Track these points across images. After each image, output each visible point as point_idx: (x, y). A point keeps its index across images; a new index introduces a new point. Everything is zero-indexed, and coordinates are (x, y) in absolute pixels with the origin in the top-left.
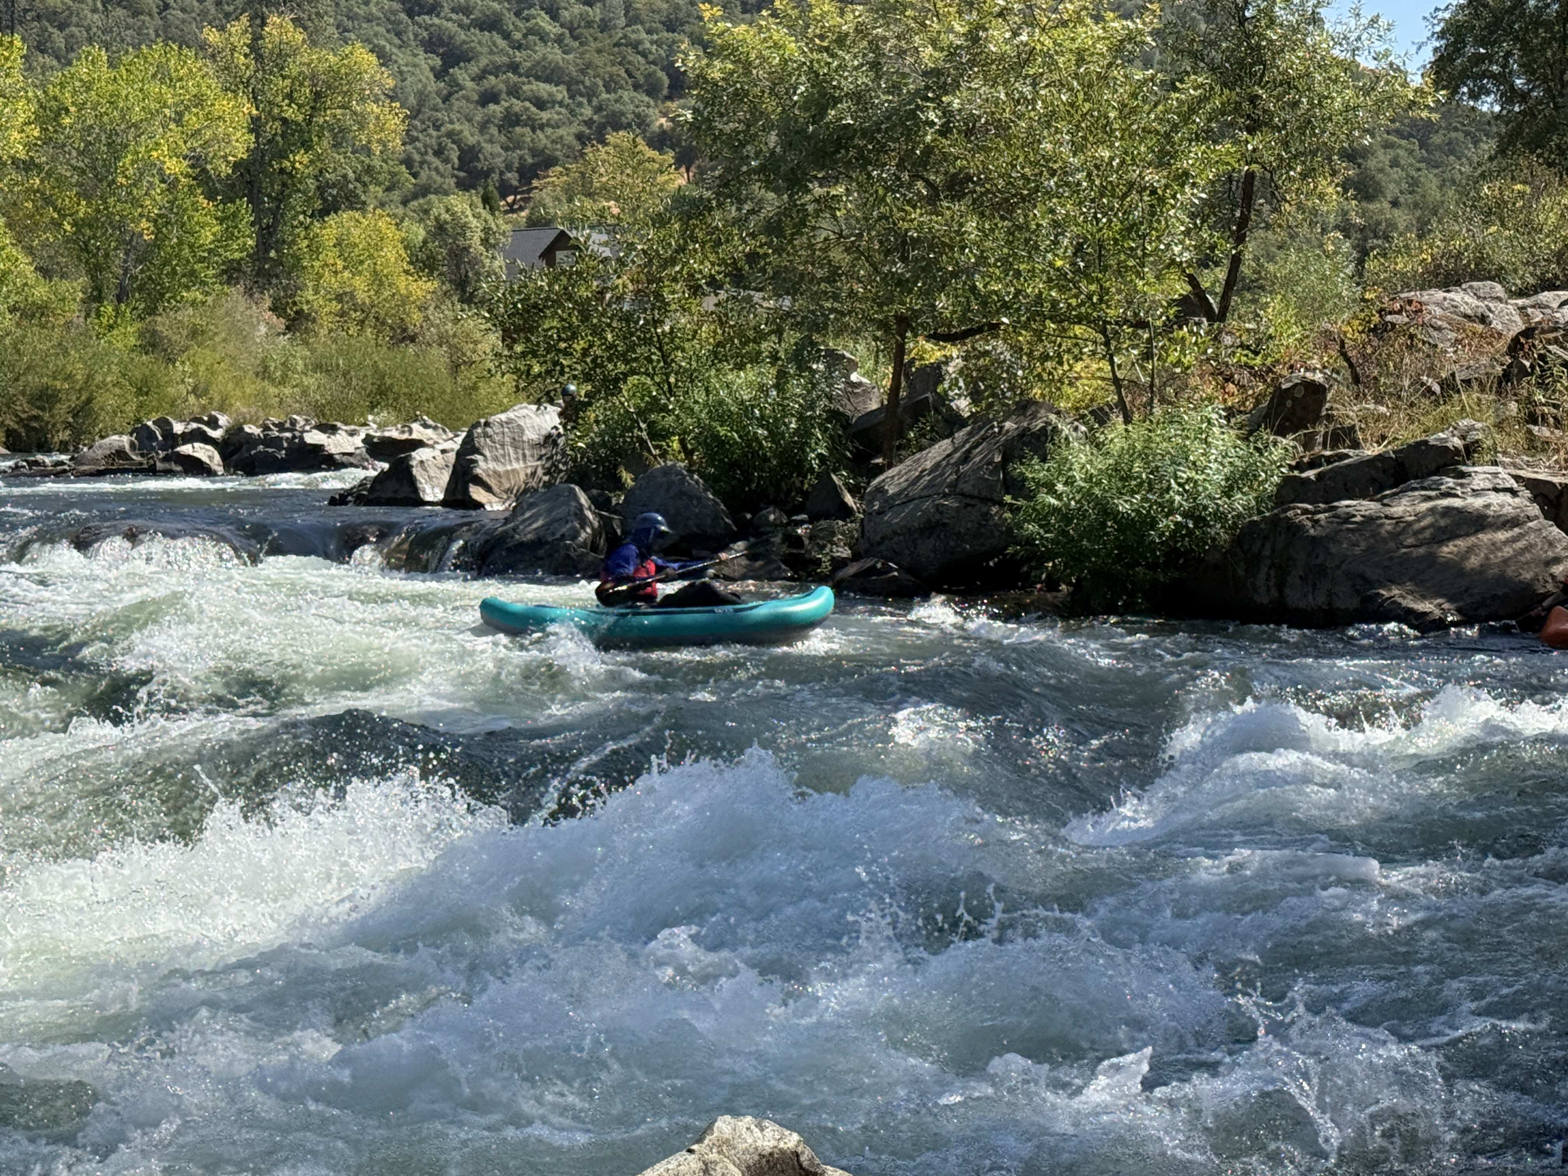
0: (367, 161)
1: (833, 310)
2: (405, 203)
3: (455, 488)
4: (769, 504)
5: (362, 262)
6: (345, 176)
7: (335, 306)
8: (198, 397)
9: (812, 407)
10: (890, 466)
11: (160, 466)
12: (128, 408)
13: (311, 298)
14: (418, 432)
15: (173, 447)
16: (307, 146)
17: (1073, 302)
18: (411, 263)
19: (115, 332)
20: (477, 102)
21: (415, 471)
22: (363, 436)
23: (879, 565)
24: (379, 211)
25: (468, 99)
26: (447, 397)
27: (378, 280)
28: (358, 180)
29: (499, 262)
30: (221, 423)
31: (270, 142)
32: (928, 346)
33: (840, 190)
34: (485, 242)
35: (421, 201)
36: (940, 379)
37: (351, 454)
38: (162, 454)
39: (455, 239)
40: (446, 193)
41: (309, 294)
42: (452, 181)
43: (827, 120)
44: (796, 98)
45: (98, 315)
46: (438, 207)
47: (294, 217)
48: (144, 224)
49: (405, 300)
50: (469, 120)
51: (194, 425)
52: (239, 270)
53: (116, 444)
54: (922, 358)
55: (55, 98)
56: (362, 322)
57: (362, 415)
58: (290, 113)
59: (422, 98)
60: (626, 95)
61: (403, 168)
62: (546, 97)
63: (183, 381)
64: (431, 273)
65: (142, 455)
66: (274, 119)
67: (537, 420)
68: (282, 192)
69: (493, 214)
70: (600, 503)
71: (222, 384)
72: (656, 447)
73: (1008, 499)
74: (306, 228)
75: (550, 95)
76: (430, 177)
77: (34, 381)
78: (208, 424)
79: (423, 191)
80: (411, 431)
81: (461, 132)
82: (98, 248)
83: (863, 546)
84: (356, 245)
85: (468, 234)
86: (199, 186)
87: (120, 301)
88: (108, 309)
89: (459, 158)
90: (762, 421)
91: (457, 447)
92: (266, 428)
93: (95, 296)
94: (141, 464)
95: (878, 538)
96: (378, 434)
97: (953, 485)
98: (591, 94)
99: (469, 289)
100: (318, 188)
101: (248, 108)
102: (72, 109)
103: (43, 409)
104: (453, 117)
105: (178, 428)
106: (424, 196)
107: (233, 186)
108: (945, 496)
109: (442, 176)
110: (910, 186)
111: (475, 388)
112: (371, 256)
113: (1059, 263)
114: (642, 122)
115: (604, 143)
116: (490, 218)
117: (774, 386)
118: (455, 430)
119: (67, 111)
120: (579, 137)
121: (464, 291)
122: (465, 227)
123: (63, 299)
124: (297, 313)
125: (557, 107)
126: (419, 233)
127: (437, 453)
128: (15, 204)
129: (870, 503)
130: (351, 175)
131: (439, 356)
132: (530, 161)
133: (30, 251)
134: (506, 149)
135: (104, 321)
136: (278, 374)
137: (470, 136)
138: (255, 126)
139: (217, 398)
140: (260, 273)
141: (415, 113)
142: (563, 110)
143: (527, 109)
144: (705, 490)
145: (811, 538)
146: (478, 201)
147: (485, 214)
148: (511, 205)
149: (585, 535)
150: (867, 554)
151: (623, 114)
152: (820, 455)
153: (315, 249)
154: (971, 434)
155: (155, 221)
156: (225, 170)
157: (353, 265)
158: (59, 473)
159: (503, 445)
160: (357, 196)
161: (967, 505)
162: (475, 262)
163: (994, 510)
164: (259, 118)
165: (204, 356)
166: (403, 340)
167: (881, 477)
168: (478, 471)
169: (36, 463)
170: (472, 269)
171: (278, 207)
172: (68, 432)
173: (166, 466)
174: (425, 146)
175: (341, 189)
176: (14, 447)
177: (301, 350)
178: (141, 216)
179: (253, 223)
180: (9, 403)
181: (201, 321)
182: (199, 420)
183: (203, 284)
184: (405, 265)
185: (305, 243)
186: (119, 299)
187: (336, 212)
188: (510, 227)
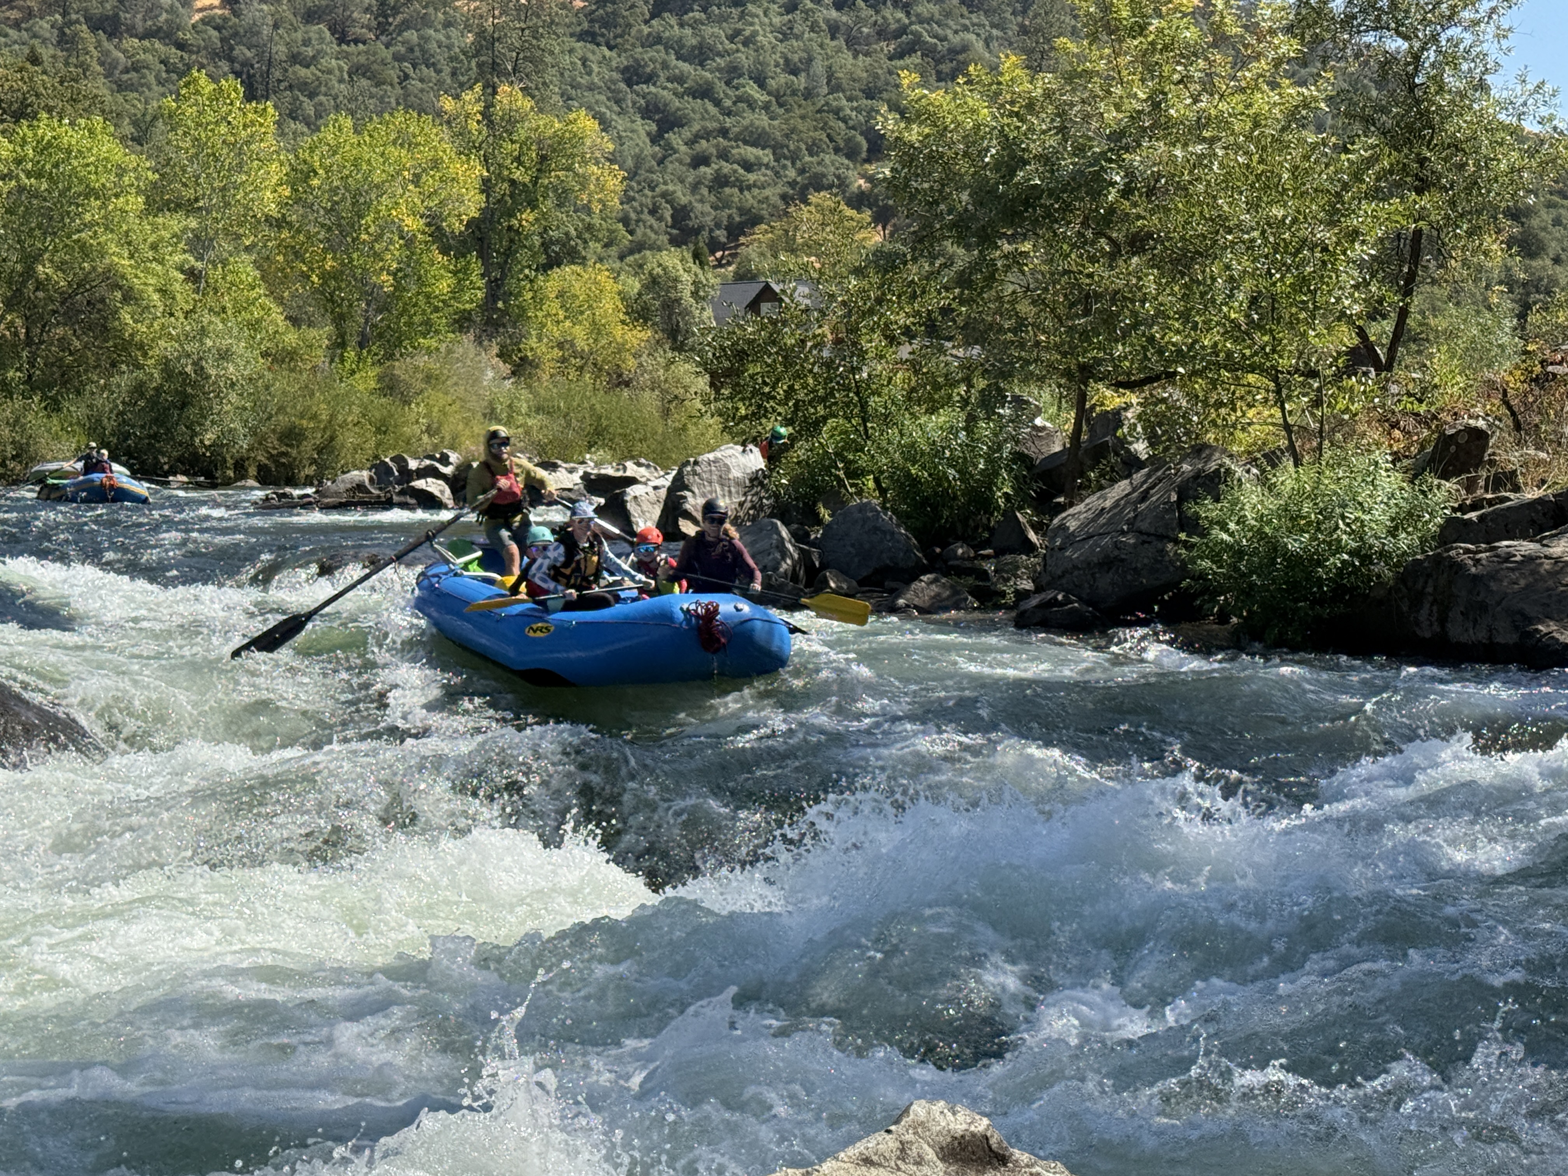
0: (588, 219)
1: (1020, 358)
2: (622, 258)
3: (667, 522)
4: (958, 539)
5: (582, 313)
6: (567, 234)
7: (557, 353)
8: (430, 436)
9: (1000, 449)
10: (1071, 505)
11: (396, 499)
12: (367, 446)
13: (534, 345)
14: (632, 469)
15: (409, 482)
16: (533, 205)
17: (1247, 352)
18: (627, 313)
19: (357, 376)
20: (689, 165)
21: (629, 506)
22: (581, 473)
23: (1060, 597)
24: (598, 266)
25: (681, 162)
26: (659, 438)
27: (597, 329)
28: (579, 237)
29: (709, 312)
30: (451, 460)
31: (499, 201)
32: (1108, 393)
33: (1027, 247)
34: (695, 294)
35: (637, 256)
36: (1119, 424)
37: (570, 490)
38: (398, 488)
39: (668, 291)
40: (660, 249)
41: (533, 342)
42: (665, 238)
43: (1015, 180)
44: (987, 160)
45: (342, 361)
46: (652, 262)
47: (521, 271)
48: (384, 277)
49: (621, 349)
50: (682, 182)
51: (428, 462)
52: (469, 320)
53: (357, 479)
54: (1103, 404)
55: (305, 161)
56: (581, 369)
57: (581, 453)
58: (518, 175)
59: (639, 160)
60: (828, 159)
61: (620, 225)
62: (752, 159)
63: (417, 422)
64: (646, 322)
65: (380, 489)
66: (503, 180)
67: (743, 460)
68: (510, 248)
69: (702, 269)
70: (800, 537)
71: (453, 424)
72: (852, 485)
73: (1183, 536)
74: (531, 281)
75: (757, 158)
76: (645, 234)
77: (283, 420)
78: (440, 461)
79: (638, 247)
80: (625, 469)
81: (674, 192)
82: (343, 299)
83: (1045, 579)
84: (576, 296)
85: (680, 286)
86: (434, 242)
87: (361, 348)
88: (351, 354)
89: (672, 216)
90: (952, 462)
91: (668, 484)
93: (339, 344)
94: (379, 497)
95: (1059, 572)
96: (595, 471)
97: (1131, 523)
98: (794, 158)
99: (680, 338)
100: (543, 244)
101: (479, 171)
102: (321, 172)
103: (291, 446)
104: (667, 177)
105: (413, 464)
106: (639, 252)
107: (464, 242)
108: (1123, 533)
109: (656, 233)
110: (1093, 243)
111: (684, 428)
112: (590, 307)
113: (1233, 316)
114: (842, 184)
115: (807, 203)
116: (699, 271)
117: (963, 429)
118: (666, 469)
119: (316, 173)
120: (784, 197)
121: (675, 340)
122: (676, 280)
123: (311, 346)
124: (521, 359)
125: (763, 169)
126: (634, 285)
127: (650, 490)
128: (268, 258)
129: (1052, 539)
130: (573, 233)
131: (650, 401)
132: (737, 219)
133: (280, 300)
134: (715, 208)
135: (347, 365)
136: (504, 415)
137: (683, 197)
138: (486, 186)
139: (448, 437)
140: (489, 322)
141: (632, 175)
142: (769, 172)
143: (735, 171)
144: (898, 526)
145: (996, 571)
146: (688, 256)
147: (695, 268)
148: (719, 260)
149: (786, 565)
150: (1050, 586)
151: (824, 175)
152: (1006, 494)
153: (539, 301)
154: (1149, 476)
155: (395, 274)
156: (458, 227)
157: (573, 314)
158: (306, 504)
159: (710, 483)
160: (579, 252)
161: (1144, 542)
162: (687, 312)
163: (1170, 546)
164: (489, 180)
165: (437, 398)
166: (619, 384)
167: (1064, 515)
168: (687, 506)
169: (284, 495)
170: (683, 319)
171: (506, 262)
172: (314, 467)
173: (402, 499)
174: (641, 205)
175: (564, 245)
176: (265, 478)
177: (525, 394)
178: (382, 269)
179: (483, 276)
180: (261, 440)
181: (434, 366)
182: (431, 457)
183: (437, 332)
184: (621, 316)
185: (530, 294)
186: (361, 345)
187: (559, 266)
188: (718, 280)
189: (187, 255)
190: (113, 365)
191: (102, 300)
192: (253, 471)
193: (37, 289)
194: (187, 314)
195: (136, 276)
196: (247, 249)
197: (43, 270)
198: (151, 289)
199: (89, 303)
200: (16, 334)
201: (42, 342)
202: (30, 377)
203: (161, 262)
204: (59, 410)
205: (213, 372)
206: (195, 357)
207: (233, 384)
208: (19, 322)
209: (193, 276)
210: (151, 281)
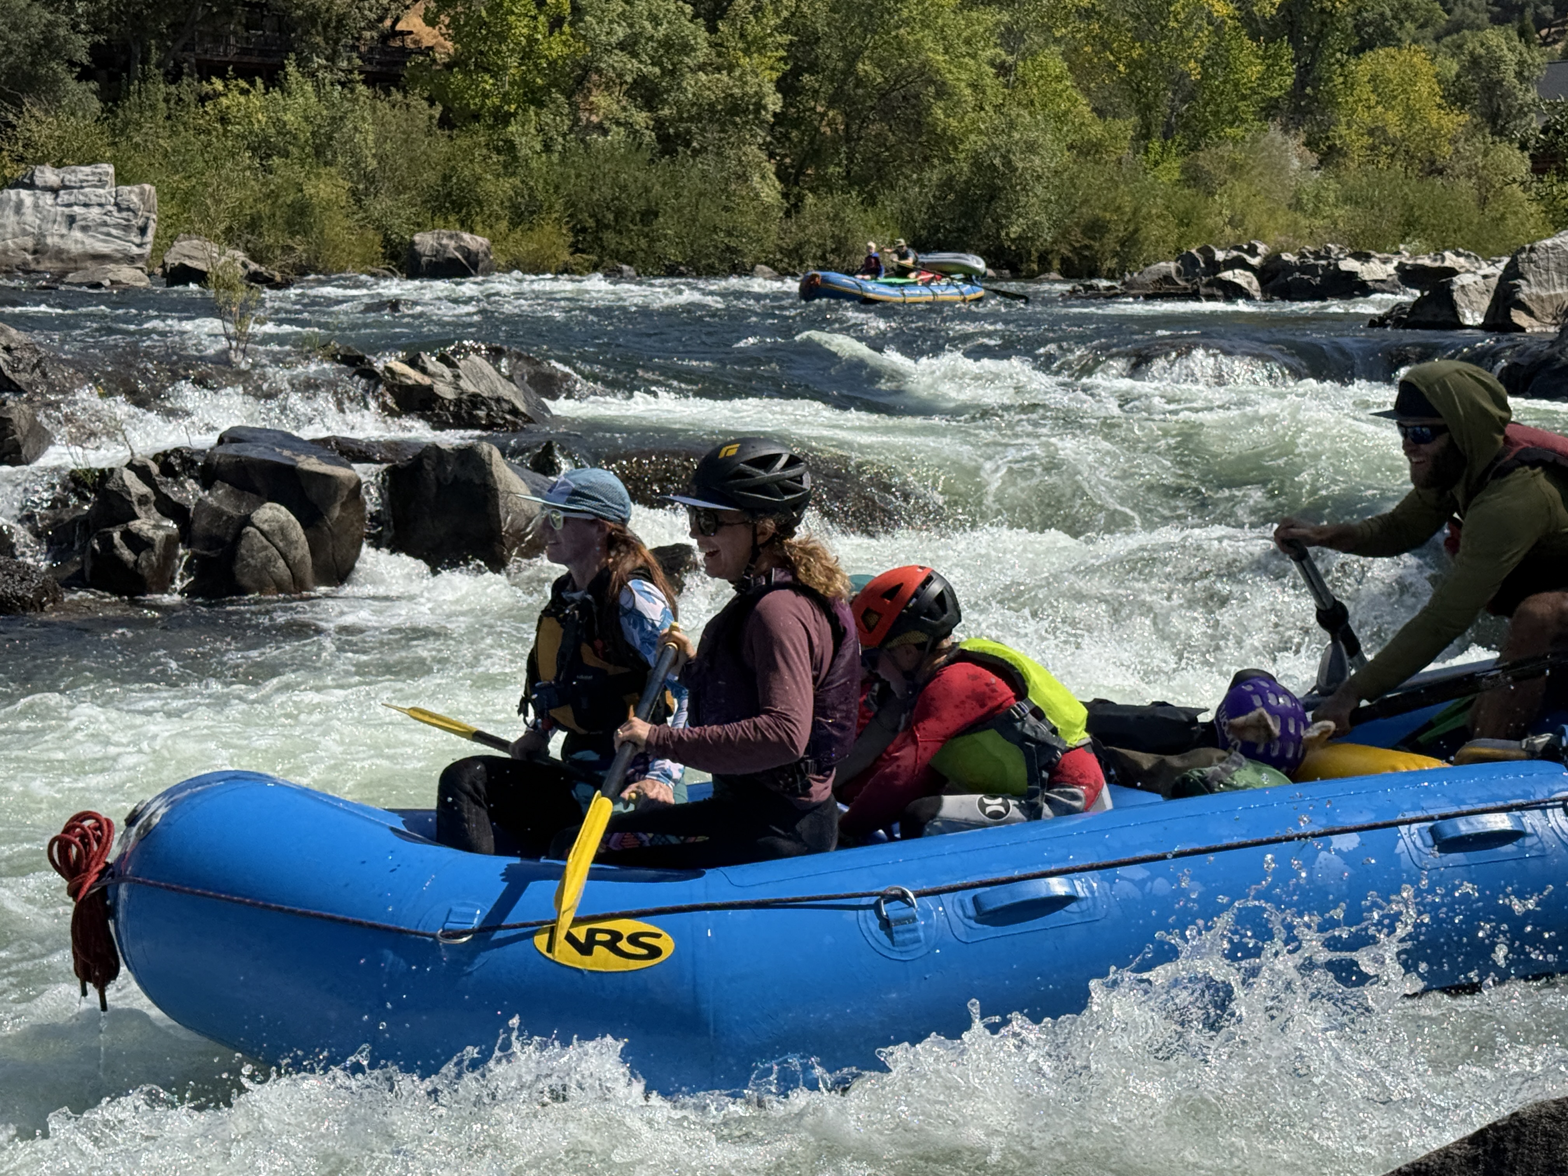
2: (1438, 39)
3: (1496, 313)
5: (1395, 97)
6: (1382, 15)
7: (1367, 140)
8: (1235, 228)
11: (1203, 290)
12: (1170, 238)
13: (1344, 133)
14: (1450, 260)
15: (1215, 274)
18: (1442, 97)
19: (1161, 167)
21: (1455, 296)
22: (1395, 263)
24: (1413, 47)
26: (1474, 228)
27: (1411, 115)
28: (1394, 18)
29: (1533, 94)
30: (1259, 251)
34: (1519, 75)
35: (1455, 36)
37: (1383, 281)
38: (1205, 280)
39: (1489, 73)
40: (1480, 28)
41: (1342, 130)
42: (1486, 17)
45: (1147, 151)
46: (1472, 43)
47: (1333, 55)
48: (1192, 64)
49: (1436, 134)
51: (1235, 253)
52: (1276, 107)
53: (1164, 271)
56: (1392, 156)
57: (1395, 243)
61: (1437, 4)
63: (1220, 213)
64: (1462, 107)
65: (1187, 281)
68: (1321, 31)
69: (1528, 47)
71: (1257, 216)
74: (1342, 66)
76: (1463, 13)
77: (1087, 213)
78: (1247, 252)
79: (1456, 27)
80: (1443, 259)
82: (1149, 89)
84: (1391, 81)
85: (1503, 67)
86: (1243, 28)
87: (1166, 138)
88: (1156, 145)
91: (1499, 273)
92: (1303, 256)
93: (1144, 135)
94: (1186, 288)
96: (1410, 262)
99: (1500, 122)
100: (1355, 26)
103: (1094, 239)
105: (1220, 256)
106: (1458, 31)
107: (1275, 27)
109: (1476, 11)
111: (1503, 218)
112: (1404, 91)
116: (1524, 50)
118: (1490, 257)
121: (1495, 124)
122: (1500, 60)
123: (1116, 138)
124: (1329, 147)
126: (1452, 67)
127: (1479, 278)
128: (1076, 50)
130: (1388, 13)
131: (1466, 189)
133: (1087, 92)
135: (1152, 157)
136: (1311, 205)
139: (1253, 229)
140: (1298, 109)
146: (1514, 35)
147: (1521, 47)
148: (1545, 38)
153: (1350, 85)
155: (1203, 62)
156: (1269, 11)
157: (1386, 100)
158: (1111, 296)
159: (1547, 270)
160: (1394, 34)
162: (1509, 94)
165: (1241, 189)
166: (1430, 173)
168: (1521, 296)
169: (1091, 287)
170: (1505, 102)
171: (1317, 46)
172: (1116, 260)
173: (1209, 291)
175: (1377, 27)
176: (1068, 272)
177: (1333, 185)
178: (1190, 57)
179: (1293, 61)
180: (1065, 233)
181: (1240, 156)
182: (1239, 248)
183: (1243, 121)
184: (1438, 99)
185: (1341, 79)
186: (1166, 137)
187: (1371, 49)
188: (1545, 59)
189: (998, 50)
190: (926, 159)
191: (917, 96)
192: (1056, 264)
193: (857, 86)
194: (998, 108)
195: (950, 72)
196: (1057, 41)
197: (863, 67)
198: (963, 84)
199: (904, 97)
200: (836, 130)
201: (860, 138)
202: (848, 173)
203: (974, 56)
204: (874, 204)
205: (1020, 165)
206: (1003, 151)
207: (1039, 178)
208: (840, 119)
209: (1003, 69)
210: (964, 77)
